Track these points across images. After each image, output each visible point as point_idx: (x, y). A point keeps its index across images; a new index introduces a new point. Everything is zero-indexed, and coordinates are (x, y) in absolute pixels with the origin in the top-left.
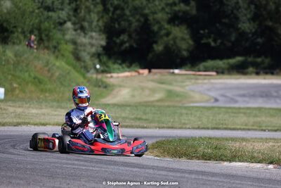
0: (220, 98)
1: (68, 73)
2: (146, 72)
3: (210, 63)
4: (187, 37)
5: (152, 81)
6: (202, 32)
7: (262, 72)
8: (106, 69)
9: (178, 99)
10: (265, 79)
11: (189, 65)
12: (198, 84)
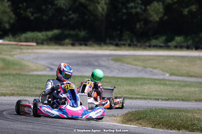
3: (29, 34)
4: (8, 10)
6: (20, 5)
7: (77, 43)
10: (80, 49)
11: (11, 36)
12: (23, 53)
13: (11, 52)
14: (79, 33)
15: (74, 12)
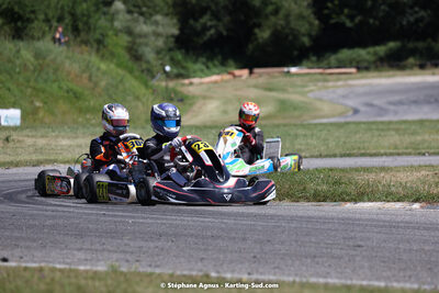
0: (362, 109)
1: (121, 81)
2: (245, 72)
3: (345, 54)
4: (308, 12)
5: (256, 86)
6: (329, 5)
7: (429, 64)
8: (182, 71)
9: (296, 113)
10: (434, 74)
12: (327, 88)
13: (303, 86)
14: (433, 44)
15: (424, 7)
